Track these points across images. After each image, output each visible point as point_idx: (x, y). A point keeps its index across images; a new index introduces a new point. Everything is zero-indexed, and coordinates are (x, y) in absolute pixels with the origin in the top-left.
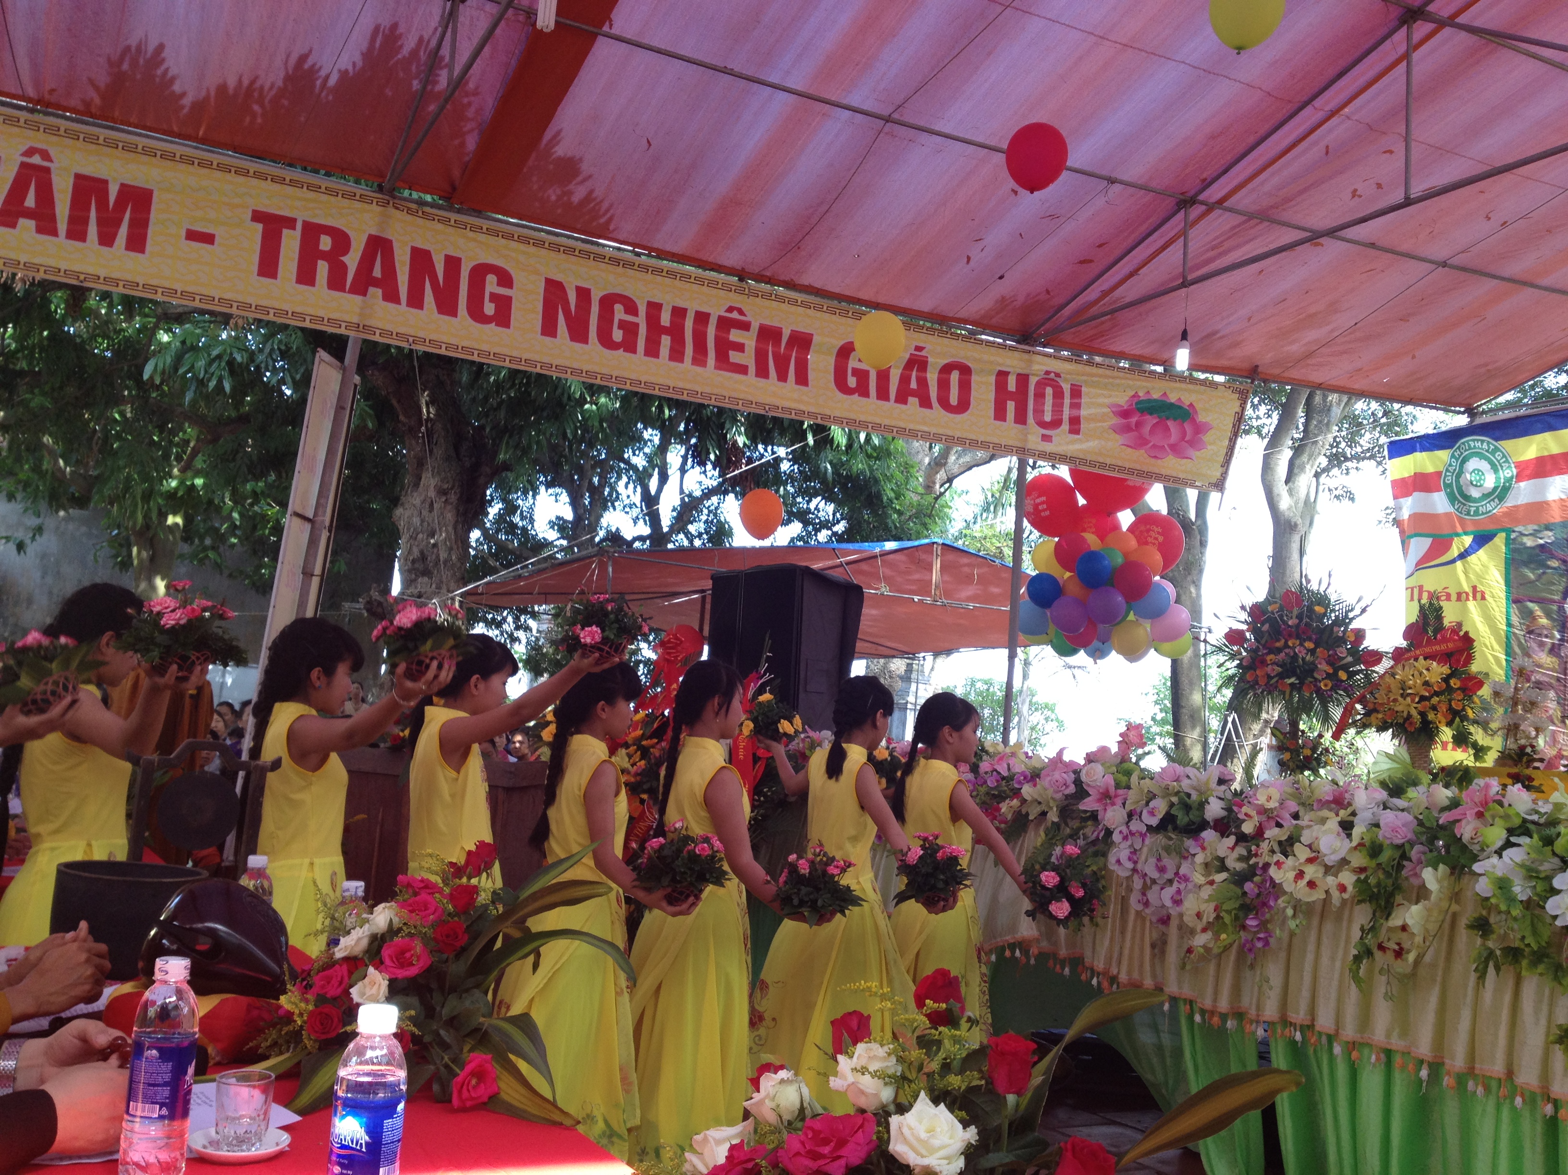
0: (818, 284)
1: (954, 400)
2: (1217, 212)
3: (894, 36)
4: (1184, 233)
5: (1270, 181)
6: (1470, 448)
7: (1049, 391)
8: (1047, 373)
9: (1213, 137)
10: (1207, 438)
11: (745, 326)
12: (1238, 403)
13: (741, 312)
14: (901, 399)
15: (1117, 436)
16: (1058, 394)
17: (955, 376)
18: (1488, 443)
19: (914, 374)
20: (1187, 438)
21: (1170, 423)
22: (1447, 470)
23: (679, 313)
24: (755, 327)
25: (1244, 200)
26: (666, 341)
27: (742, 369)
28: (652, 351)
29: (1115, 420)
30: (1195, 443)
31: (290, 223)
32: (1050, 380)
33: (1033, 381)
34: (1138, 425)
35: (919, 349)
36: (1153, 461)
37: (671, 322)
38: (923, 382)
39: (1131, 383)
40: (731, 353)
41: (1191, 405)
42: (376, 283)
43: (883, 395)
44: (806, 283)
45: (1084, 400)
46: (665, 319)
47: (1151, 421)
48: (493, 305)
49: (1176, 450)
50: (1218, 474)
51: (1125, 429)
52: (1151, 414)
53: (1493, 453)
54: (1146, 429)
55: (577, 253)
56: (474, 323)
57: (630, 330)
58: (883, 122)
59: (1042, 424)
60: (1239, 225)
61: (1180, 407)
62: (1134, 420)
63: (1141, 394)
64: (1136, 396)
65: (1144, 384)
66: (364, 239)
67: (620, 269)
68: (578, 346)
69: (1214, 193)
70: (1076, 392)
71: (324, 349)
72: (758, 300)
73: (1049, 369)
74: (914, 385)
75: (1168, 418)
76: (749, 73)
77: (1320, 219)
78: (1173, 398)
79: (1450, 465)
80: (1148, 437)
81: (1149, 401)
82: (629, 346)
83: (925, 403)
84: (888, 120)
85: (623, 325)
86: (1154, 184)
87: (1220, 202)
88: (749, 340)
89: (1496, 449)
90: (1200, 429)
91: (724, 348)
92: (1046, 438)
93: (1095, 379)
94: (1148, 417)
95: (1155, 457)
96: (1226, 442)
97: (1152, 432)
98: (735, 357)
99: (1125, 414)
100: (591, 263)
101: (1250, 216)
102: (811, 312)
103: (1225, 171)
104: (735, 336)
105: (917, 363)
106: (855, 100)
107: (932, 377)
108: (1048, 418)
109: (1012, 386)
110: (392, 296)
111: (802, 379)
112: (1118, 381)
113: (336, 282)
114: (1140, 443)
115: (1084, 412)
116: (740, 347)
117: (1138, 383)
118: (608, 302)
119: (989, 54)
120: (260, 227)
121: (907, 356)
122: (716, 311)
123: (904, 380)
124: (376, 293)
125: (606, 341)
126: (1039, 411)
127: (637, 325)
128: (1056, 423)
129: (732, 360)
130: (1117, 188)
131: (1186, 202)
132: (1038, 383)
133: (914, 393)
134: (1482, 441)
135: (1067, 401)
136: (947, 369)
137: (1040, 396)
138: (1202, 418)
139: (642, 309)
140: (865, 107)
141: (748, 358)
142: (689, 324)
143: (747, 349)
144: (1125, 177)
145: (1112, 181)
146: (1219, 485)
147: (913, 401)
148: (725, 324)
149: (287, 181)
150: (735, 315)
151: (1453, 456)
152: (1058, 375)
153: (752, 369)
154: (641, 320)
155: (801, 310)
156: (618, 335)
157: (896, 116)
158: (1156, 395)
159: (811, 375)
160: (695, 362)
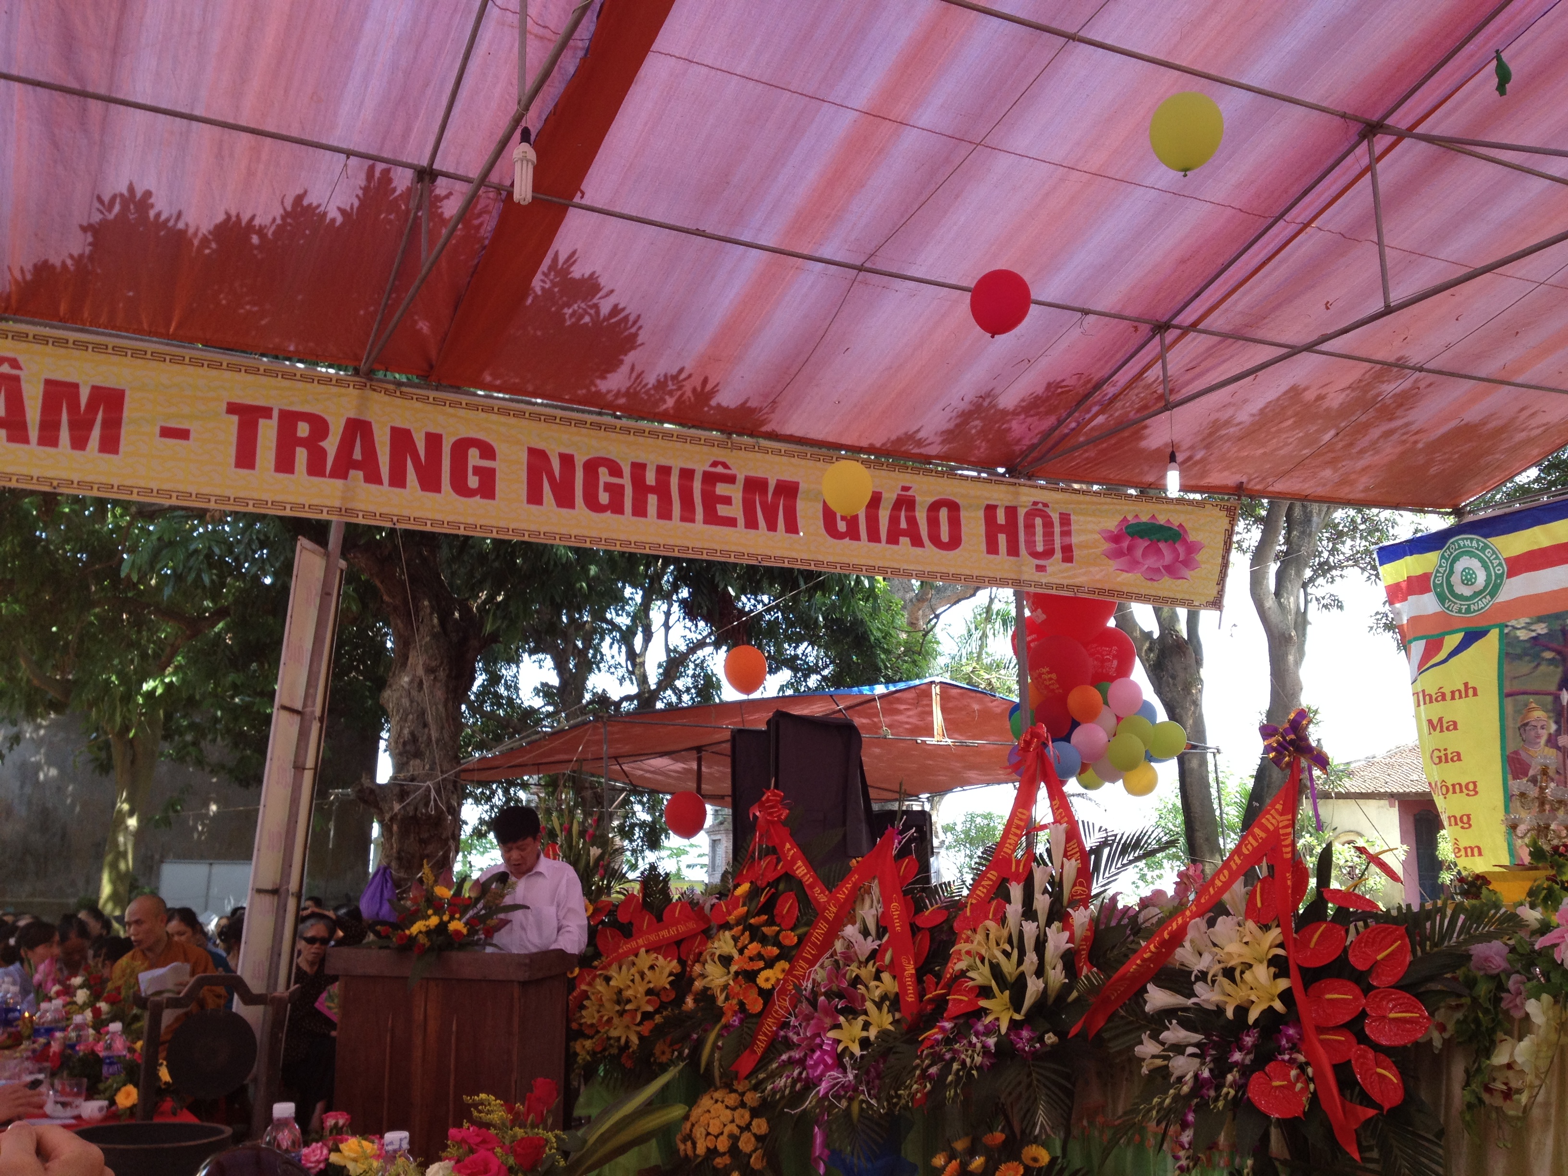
0: (800, 433)
1: (945, 537)
2: (1192, 335)
3: (863, 186)
4: (1161, 356)
5: (1243, 301)
6: (1460, 547)
7: (1038, 521)
8: (1035, 503)
9: (1183, 261)
10: (1200, 557)
11: (731, 480)
12: (1227, 520)
13: (725, 466)
14: (893, 539)
15: (1111, 562)
16: (1048, 524)
17: (944, 513)
18: (1478, 541)
19: (903, 514)
20: (1181, 558)
21: (1162, 545)
22: (1438, 571)
23: (664, 471)
24: (741, 479)
25: (1216, 321)
26: (652, 500)
27: (731, 522)
28: (640, 510)
29: (1107, 546)
30: (1188, 563)
31: (266, 412)
32: (1038, 511)
33: (1022, 513)
34: (1130, 549)
35: (905, 489)
36: (1149, 583)
37: (657, 480)
38: (912, 521)
39: (1118, 507)
40: (719, 506)
41: (1181, 526)
42: (356, 465)
43: (874, 537)
44: (788, 433)
45: (1074, 527)
46: (651, 478)
47: (1142, 544)
48: (477, 478)
49: (1171, 570)
50: (1214, 593)
51: (1117, 554)
52: (1142, 537)
53: (1483, 550)
54: (1139, 552)
55: (558, 421)
56: (458, 497)
57: (616, 491)
58: (856, 272)
59: (1035, 555)
60: (1214, 346)
61: (1170, 529)
62: (1125, 544)
63: (1130, 518)
64: (1125, 519)
65: (1131, 508)
66: (342, 423)
67: (602, 433)
68: (564, 511)
69: (1187, 317)
70: (1065, 520)
71: (304, 536)
72: (742, 453)
73: (1036, 499)
74: (903, 525)
75: (1158, 541)
76: (721, 234)
77: (1295, 334)
78: (1162, 520)
79: (1440, 566)
80: (1141, 560)
81: (1138, 524)
82: (616, 507)
83: (917, 542)
84: (860, 269)
85: (608, 487)
86: (1126, 313)
87: (1194, 326)
88: (735, 492)
89: (1486, 546)
90: (1192, 548)
91: (711, 501)
92: (1040, 568)
93: (1082, 506)
94: (1140, 541)
95: (1151, 579)
96: (1220, 560)
97: (1144, 555)
98: (722, 510)
99: (1115, 538)
100: (573, 429)
101: (1225, 336)
102: (795, 461)
103: (1197, 295)
104: (721, 489)
105: (905, 503)
106: (827, 252)
107: (921, 516)
108: (1040, 548)
109: (1001, 518)
110: (373, 477)
111: (792, 527)
112: (1105, 507)
113: (316, 468)
114: (1133, 565)
115: (1075, 540)
116: (727, 501)
117: (1126, 508)
118: (591, 467)
119: (957, 196)
120: (235, 419)
121: (895, 497)
122: (701, 467)
123: (894, 520)
124: (357, 475)
125: (593, 504)
126: (1031, 543)
127: (622, 487)
128: (1048, 553)
129: (720, 514)
130: (1091, 318)
131: (1161, 327)
132: (1027, 514)
133: (904, 533)
134: (1472, 539)
135: (1057, 529)
136: (935, 507)
137: (1030, 527)
138: (1192, 537)
139: (627, 470)
140: (837, 259)
141: (736, 510)
142: (674, 481)
143: (734, 501)
144: (1099, 308)
145: (1086, 312)
146: (1217, 603)
147: (905, 541)
148: (710, 479)
149: (262, 371)
150: (720, 469)
151: (1443, 557)
152: (1046, 505)
153: (741, 521)
154: (626, 481)
155: (785, 459)
156: (604, 498)
157: (868, 265)
158: (1144, 518)
159: (801, 522)
160: (683, 519)
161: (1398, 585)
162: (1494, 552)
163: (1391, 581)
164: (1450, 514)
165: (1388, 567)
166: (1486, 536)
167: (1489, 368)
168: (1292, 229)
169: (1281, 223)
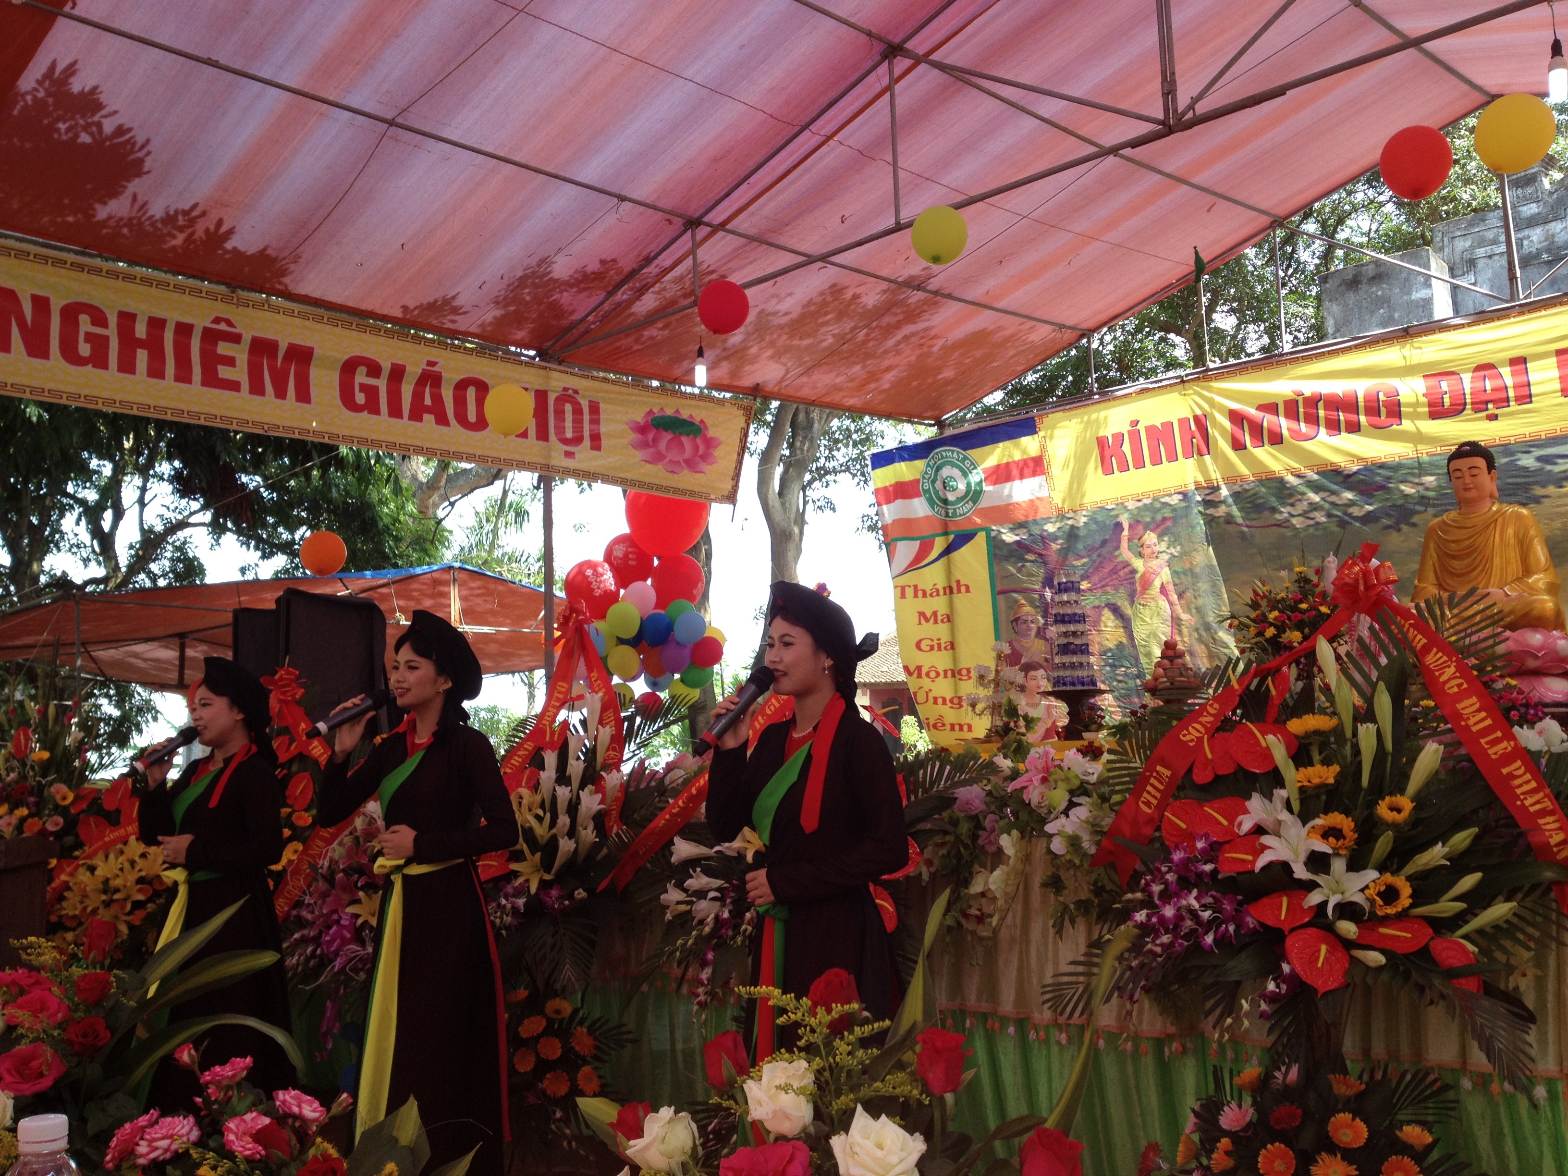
0: (317, 294)
1: (472, 417)
2: (721, 234)
3: (397, 37)
4: (692, 252)
5: (768, 206)
6: (942, 458)
7: (568, 407)
8: (566, 389)
9: (716, 160)
10: (718, 453)
11: (236, 339)
12: (743, 419)
13: (229, 323)
14: (416, 415)
15: (636, 452)
16: (578, 411)
17: (471, 393)
18: (958, 453)
19: (428, 390)
20: (701, 452)
21: (684, 439)
22: (924, 478)
23: (156, 324)
24: (247, 338)
25: (742, 223)
26: (142, 357)
27: (234, 386)
28: (127, 366)
29: (633, 436)
30: (706, 457)
32: (567, 397)
33: (552, 398)
34: (655, 440)
35: (431, 364)
36: (670, 475)
37: (148, 333)
38: (438, 399)
39: (645, 399)
40: (220, 368)
41: (702, 422)
43: (395, 411)
44: (303, 293)
45: (603, 416)
46: (141, 330)
47: (667, 437)
49: (691, 464)
50: (728, 486)
51: (642, 445)
52: (666, 430)
53: (963, 461)
54: (663, 445)
55: (31, 257)
57: (99, 344)
58: (386, 126)
59: (565, 441)
60: (740, 248)
61: (692, 424)
62: (651, 436)
63: (655, 410)
64: (651, 412)
65: (657, 401)
67: (84, 276)
68: (36, 362)
69: (717, 216)
70: (595, 409)
72: (250, 311)
73: (567, 386)
74: (428, 401)
75: (681, 434)
76: (237, 67)
77: (812, 245)
78: (685, 414)
79: (926, 473)
80: (664, 453)
81: (663, 417)
82: (99, 360)
83: (442, 420)
84: (391, 123)
85: (89, 337)
86: (660, 204)
87: (723, 225)
88: (241, 354)
89: (965, 458)
90: (710, 443)
91: (211, 361)
92: (569, 455)
93: (611, 396)
94: (664, 434)
95: (672, 472)
96: (735, 456)
97: (668, 448)
98: (224, 372)
99: (642, 429)
100: (49, 268)
101: (751, 239)
102: (309, 324)
103: (727, 195)
104: (224, 348)
105: (430, 378)
106: (354, 101)
107: (448, 395)
108: (569, 434)
111: (304, 396)
112: (634, 398)
114: (658, 458)
115: (603, 429)
116: (230, 362)
117: (652, 400)
118: (71, 313)
119: (497, 62)
121: (420, 371)
122: (201, 321)
123: (418, 396)
125: (71, 355)
126: (560, 430)
127: (106, 338)
128: (578, 440)
129: (221, 376)
130: (627, 205)
131: (693, 223)
132: (557, 399)
133: (429, 410)
134: (953, 452)
135: (586, 417)
136: (461, 386)
137: (560, 414)
138: (712, 433)
139: (113, 320)
140: (366, 109)
141: (240, 373)
142: (169, 336)
143: (238, 362)
144: (634, 196)
145: (622, 199)
146: (731, 498)
147: (429, 418)
148: (211, 337)
150: (223, 327)
151: (928, 465)
152: (576, 392)
153: (245, 386)
154: (112, 332)
155: (298, 321)
156: (85, 349)
157: (399, 120)
158: (669, 412)
159: (314, 391)
160: (178, 379)
161: (885, 489)
162: (972, 464)
163: (880, 485)
164: (933, 425)
165: (879, 471)
166: (965, 449)
167: (975, 293)
168: (816, 140)
169: (807, 133)
